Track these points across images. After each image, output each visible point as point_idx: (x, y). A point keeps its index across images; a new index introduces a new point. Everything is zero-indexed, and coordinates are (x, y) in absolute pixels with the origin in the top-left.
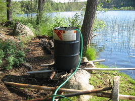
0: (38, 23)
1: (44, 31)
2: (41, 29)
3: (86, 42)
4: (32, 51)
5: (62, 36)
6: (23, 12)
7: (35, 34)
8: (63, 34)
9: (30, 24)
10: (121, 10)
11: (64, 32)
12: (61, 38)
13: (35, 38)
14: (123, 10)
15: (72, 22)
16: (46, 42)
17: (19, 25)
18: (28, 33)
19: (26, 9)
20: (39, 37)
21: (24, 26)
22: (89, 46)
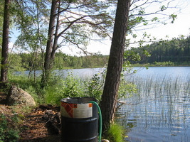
0: (42, 87)
1: (51, 98)
2: (46, 96)
3: (109, 116)
4: (31, 128)
5: (72, 111)
6: (24, 69)
7: (38, 102)
8: (73, 109)
9: (31, 88)
10: (157, 66)
11: (76, 106)
12: (71, 115)
13: (36, 109)
14: (159, 66)
15: (90, 87)
16: (52, 115)
17: (15, 89)
18: (28, 101)
19: (27, 66)
20: (43, 108)
21: (22, 91)
22: (112, 122)
